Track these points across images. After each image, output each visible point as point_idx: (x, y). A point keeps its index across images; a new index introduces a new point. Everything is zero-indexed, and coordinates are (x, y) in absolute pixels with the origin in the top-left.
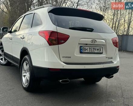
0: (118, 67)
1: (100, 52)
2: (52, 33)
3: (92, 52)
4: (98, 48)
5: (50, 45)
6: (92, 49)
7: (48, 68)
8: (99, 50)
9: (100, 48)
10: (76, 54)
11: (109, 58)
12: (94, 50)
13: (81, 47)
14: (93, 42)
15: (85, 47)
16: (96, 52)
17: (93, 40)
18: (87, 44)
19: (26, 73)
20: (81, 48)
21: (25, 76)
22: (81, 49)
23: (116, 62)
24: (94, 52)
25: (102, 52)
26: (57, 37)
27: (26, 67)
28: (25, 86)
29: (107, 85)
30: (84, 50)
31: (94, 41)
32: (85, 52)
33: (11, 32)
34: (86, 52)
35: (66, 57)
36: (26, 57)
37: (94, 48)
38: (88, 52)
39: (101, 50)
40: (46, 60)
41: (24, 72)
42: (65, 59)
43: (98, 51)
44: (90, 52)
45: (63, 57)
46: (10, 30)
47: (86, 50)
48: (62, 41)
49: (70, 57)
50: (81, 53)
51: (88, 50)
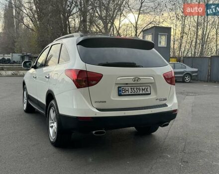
0: (175, 111)
1: (147, 92)
2: (81, 72)
3: (135, 93)
4: (143, 88)
5: (78, 87)
6: (135, 89)
7: (77, 117)
8: (146, 90)
9: (147, 87)
10: (113, 97)
11: (161, 100)
12: (139, 91)
13: (119, 87)
14: (135, 80)
15: (125, 88)
16: (141, 92)
17: (135, 78)
18: (127, 84)
19: (53, 123)
20: (120, 89)
21: (52, 127)
22: (119, 91)
23: (172, 105)
24: (138, 93)
25: (149, 93)
26: (86, 76)
27: (52, 115)
28: (52, 140)
29: (167, 136)
30: (124, 92)
31: (137, 79)
32: (125, 94)
33: (35, 67)
34: (127, 93)
35: (100, 102)
36: (53, 102)
37: (138, 87)
38: (130, 93)
39: (149, 90)
40: (75, 107)
41: (51, 122)
42: (98, 104)
43: (144, 91)
44: (133, 93)
45: (96, 102)
46: (35, 64)
47: (127, 92)
48: (94, 82)
49: (105, 102)
50: (120, 95)
51: (130, 91)
